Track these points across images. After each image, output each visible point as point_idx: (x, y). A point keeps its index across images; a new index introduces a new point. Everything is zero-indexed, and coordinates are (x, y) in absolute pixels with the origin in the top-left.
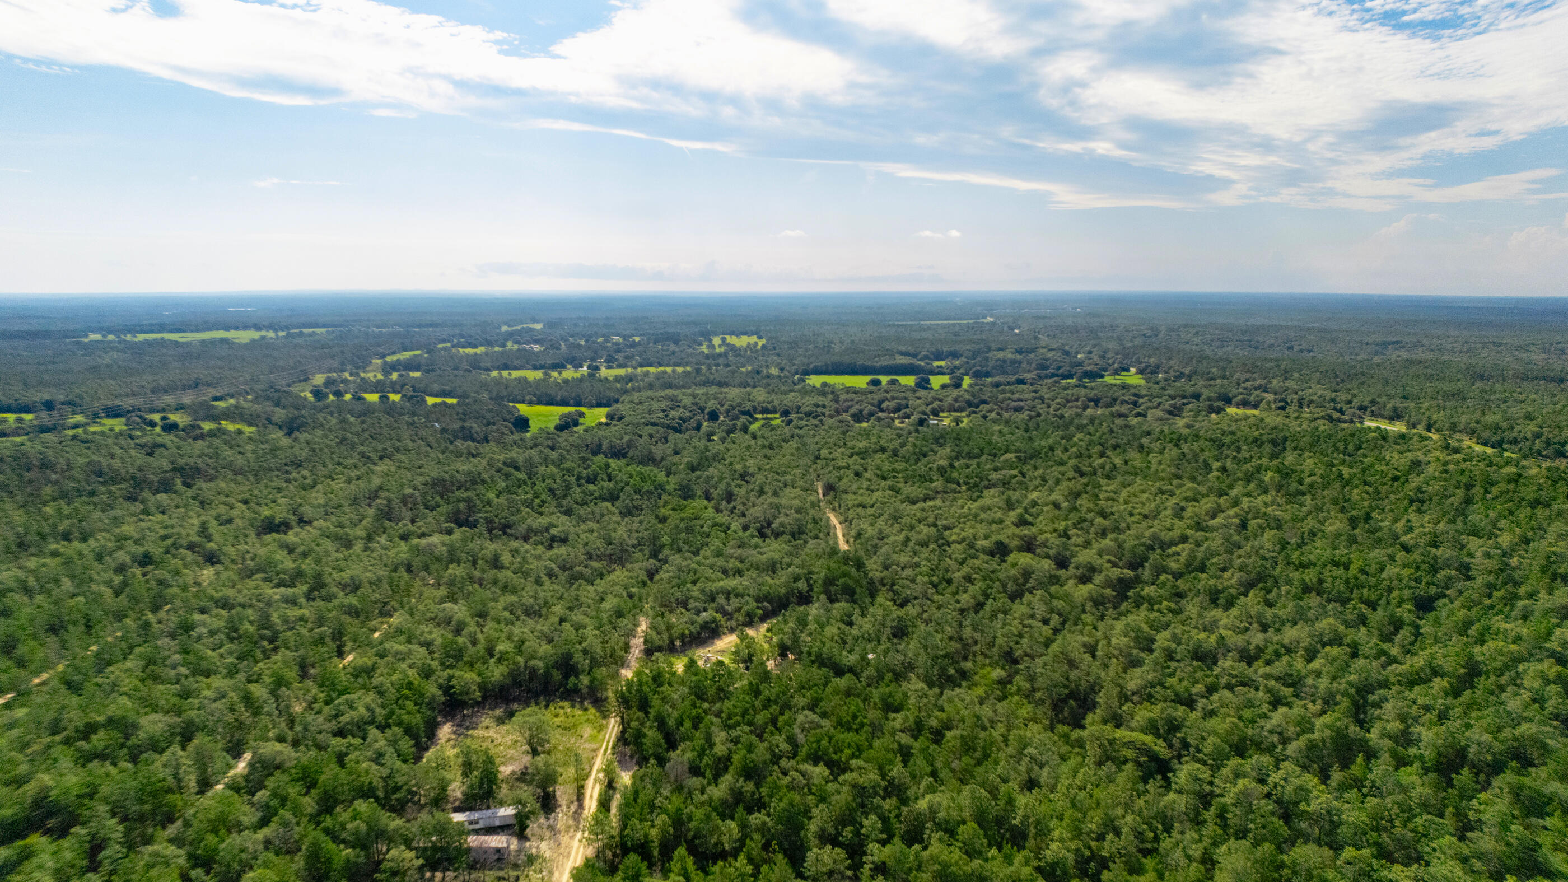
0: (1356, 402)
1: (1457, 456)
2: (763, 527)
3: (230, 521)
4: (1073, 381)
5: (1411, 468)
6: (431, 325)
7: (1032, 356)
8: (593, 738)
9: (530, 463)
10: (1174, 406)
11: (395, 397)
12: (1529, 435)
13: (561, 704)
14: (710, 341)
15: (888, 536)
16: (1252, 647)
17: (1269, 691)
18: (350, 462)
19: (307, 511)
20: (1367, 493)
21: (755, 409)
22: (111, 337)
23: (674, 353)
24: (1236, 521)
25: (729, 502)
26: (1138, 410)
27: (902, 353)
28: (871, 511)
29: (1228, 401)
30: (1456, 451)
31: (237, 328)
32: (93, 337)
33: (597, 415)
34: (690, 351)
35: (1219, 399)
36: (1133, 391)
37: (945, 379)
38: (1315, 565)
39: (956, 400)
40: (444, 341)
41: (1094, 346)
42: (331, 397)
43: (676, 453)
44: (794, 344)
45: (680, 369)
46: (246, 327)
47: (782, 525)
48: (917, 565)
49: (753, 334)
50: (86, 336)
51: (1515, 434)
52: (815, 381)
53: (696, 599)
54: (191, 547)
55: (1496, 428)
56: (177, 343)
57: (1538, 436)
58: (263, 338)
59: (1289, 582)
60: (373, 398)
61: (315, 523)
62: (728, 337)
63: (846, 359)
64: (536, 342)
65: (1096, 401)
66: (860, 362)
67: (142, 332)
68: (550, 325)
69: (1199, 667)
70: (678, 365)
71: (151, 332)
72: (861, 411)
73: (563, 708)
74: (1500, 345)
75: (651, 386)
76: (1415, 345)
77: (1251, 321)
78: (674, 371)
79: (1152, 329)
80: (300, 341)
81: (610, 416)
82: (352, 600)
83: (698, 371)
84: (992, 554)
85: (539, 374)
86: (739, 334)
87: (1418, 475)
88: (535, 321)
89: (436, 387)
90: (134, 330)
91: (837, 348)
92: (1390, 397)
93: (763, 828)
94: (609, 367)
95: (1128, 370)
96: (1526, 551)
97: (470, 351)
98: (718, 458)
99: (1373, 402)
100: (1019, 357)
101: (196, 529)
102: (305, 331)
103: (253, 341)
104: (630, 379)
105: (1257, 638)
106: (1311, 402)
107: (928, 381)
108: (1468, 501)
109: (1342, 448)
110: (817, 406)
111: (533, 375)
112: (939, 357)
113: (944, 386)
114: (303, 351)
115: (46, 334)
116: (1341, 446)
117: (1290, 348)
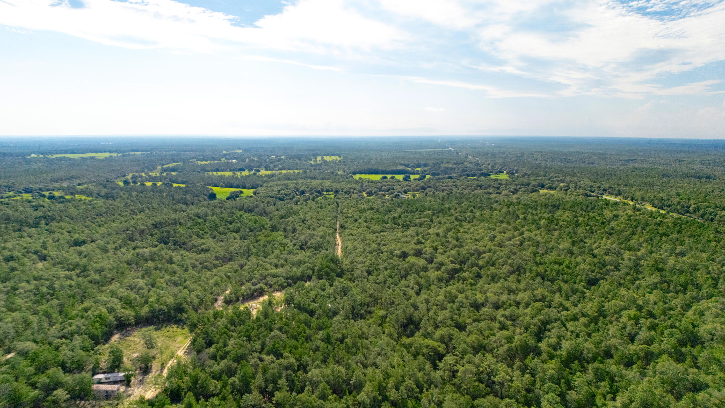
0: (602, 188)
1: (639, 212)
2: (303, 245)
3: (58, 241)
4: (475, 177)
5: (613, 218)
6: (190, 151)
7: (460, 166)
8: (181, 341)
9: (206, 215)
10: (515, 189)
11: (159, 184)
12: (675, 203)
13: (173, 326)
14: (316, 158)
15: (357, 249)
16: (500, 302)
17: (500, 322)
18: (124, 214)
19: (96, 236)
20: (586, 230)
21: (323, 190)
22: (41, 156)
23: (297, 164)
24: (518, 242)
25: (293, 233)
26: (498, 191)
27: (401, 164)
28: (354, 237)
29: (543, 187)
30: (638, 210)
31: (101, 152)
32: (33, 156)
33: (248, 192)
34: (305, 163)
35: (539, 186)
36: (499, 182)
37: (417, 176)
38: (546, 264)
39: (417, 186)
40: (193, 158)
41: (492, 161)
42: (132, 184)
43: (277, 210)
44: (354, 160)
45: (296, 171)
46: (105, 152)
47: (312, 244)
48: (365, 262)
49: (337, 155)
50: (30, 155)
51: (669, 202)
52: (357, 177)
53: (256, 278)
54: (36, 253)
55: (662, 199)
56: (70, 159)
57: (679, 203)
58: (111, 157)
59: (531, 271)
60: (149, 184)
61: (97, 242)
62: (325, 157)
63: (375, 167)
64: (235, 158)
65: (481, 187)
66: (380, 169)
67: (57, 154)
68: (245, 150)
69: (472, 311)
70: (297, 169)
71: (61, 153)
72: (371, 191)
73: (173, 328)
74: (682, 161)
75: (279, 179)
76: (642, 161)
77: (572, 150)
78: (294, 172)
79: (521, 153)
80: (128, 158)
81: (255, 193)
82: (98, 277)
83: (305, 172)
84: (400, 257)
85: (231, 174)
86: (330, 155)
87: (615, 221)
88: (239, 149)
89: (180, 179)
90: (52, 153)
91: (373, 162)
92: (619, 185)
93: (233, 385)
94: (266, 170)
95: (503, 172)
96: (650, 258)
97: (204, 163)
98: (295, 213)
99: (610, 187)
100: (454, 166)
101: (40, 244)
102: (131, 153)
103: (106, 158)
104: (272, 176)
105: (504, 297)
106: (580, 187)
107: (409, 177)
108: (633, 234)
109: (585, 209)
110: (351, 188)
111: (228, 174)
112: (419, 166)
113: (414, 179)
114: (126, 163)
115: (11, 155)
116: (585, 208)
117: (584, 162)
